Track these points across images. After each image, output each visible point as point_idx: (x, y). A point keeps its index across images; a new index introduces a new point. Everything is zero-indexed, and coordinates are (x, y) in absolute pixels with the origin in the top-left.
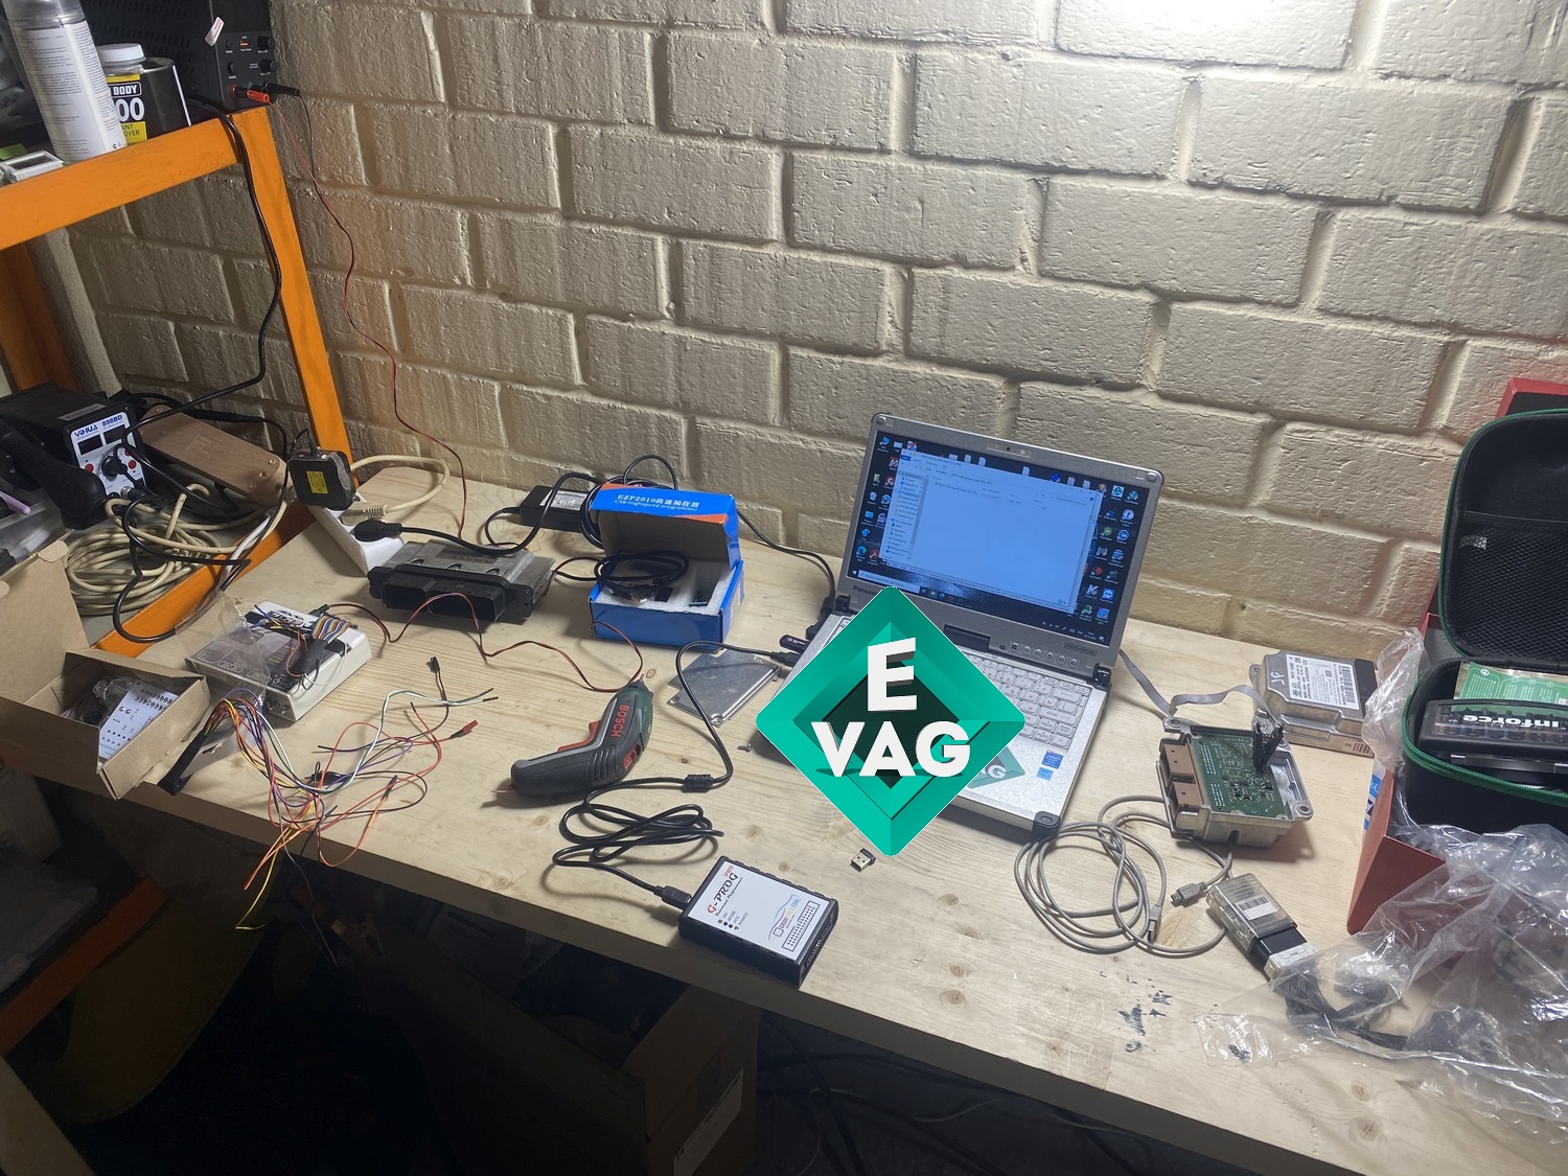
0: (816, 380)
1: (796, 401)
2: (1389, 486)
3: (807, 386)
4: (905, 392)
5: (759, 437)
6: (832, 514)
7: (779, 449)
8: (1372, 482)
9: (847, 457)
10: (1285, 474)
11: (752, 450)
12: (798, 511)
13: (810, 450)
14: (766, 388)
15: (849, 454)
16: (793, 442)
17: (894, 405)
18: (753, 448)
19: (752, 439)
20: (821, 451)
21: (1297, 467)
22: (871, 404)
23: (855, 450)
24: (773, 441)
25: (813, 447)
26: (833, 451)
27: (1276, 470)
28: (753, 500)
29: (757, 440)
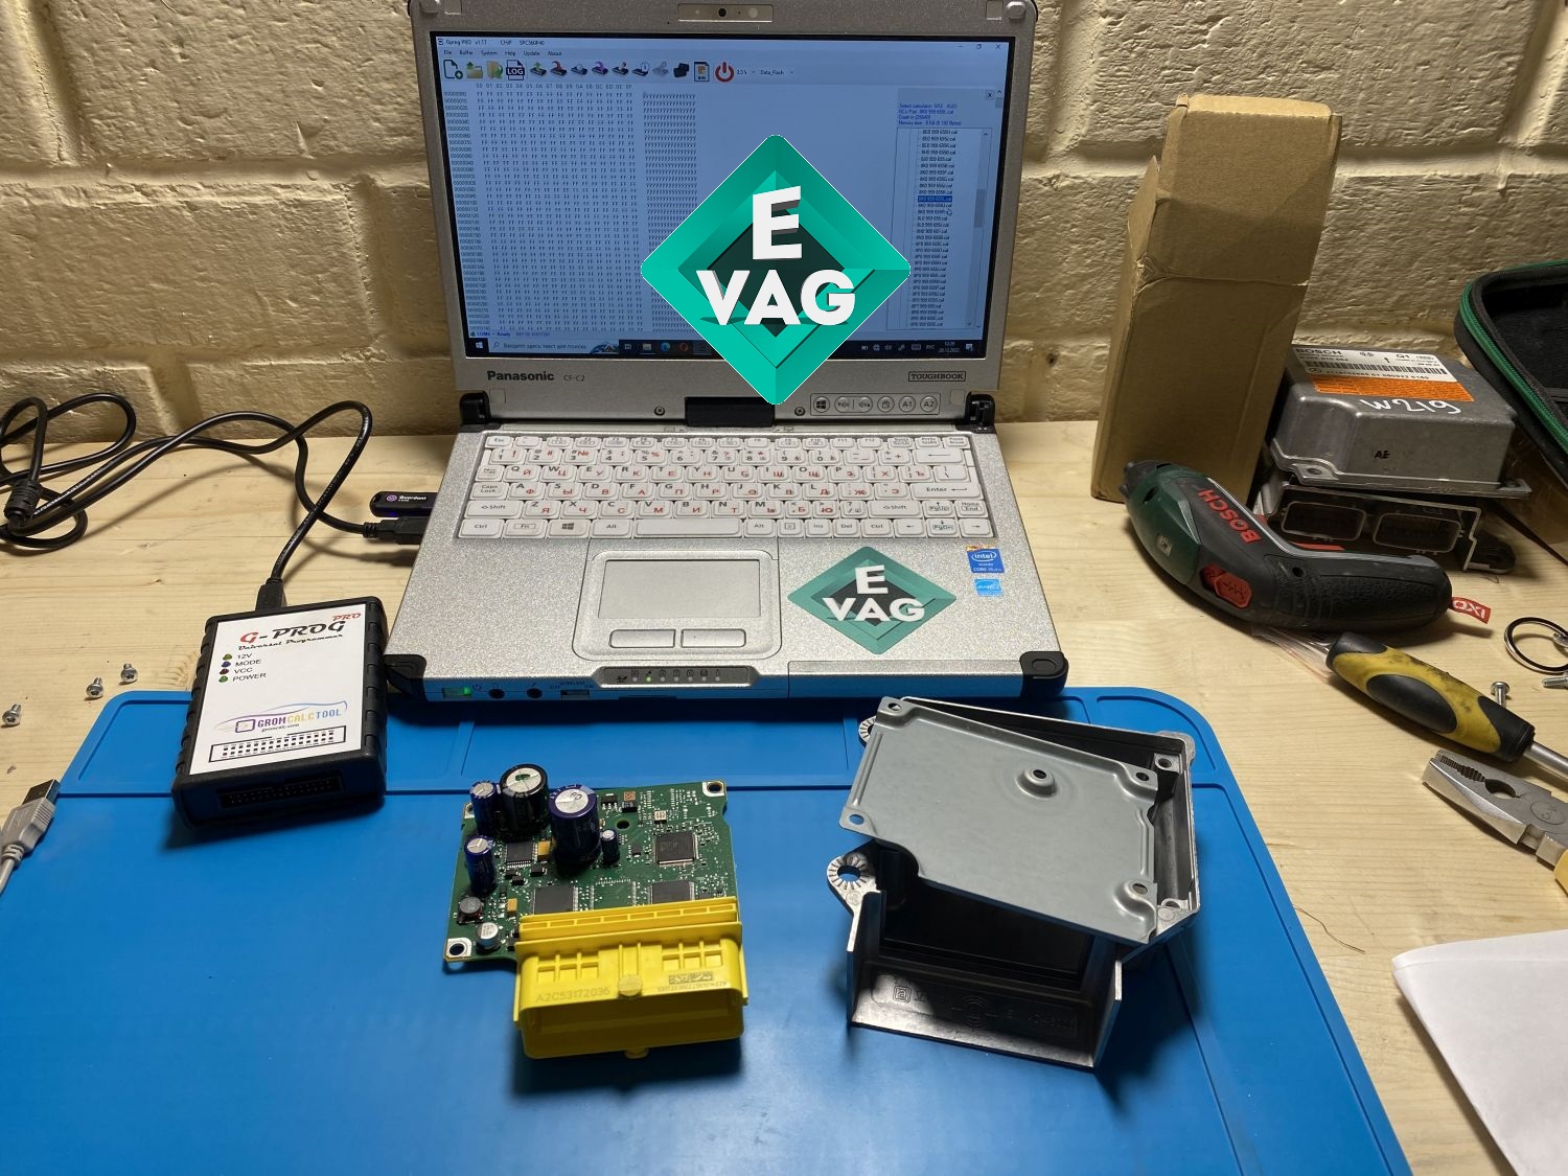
0: (124, 30)
1: (96, 95)
2: (1288, 59)
3: (110, 49)
4: (339, 24)
5: (37, 202)
6: (260, 349)
7: (95, 223)
8: (1261, 56)
9: (254, 209)
10: (1112, 70)
11: (32, 238)
12: (182, 359)
13: (165, 209)
14: (14, 74)
15: (257, 200)
16: (121, 198)
17: (324, 63)
18: (34, 230)
19: (22, 210)
20: (192, 207)
21: (1131, 51)
22: (272, 67)
23: (267, 190)
24: (74, 204)
25: (170, 199)
26: (219, 200)
27: (1094, 68)
28: (77, 355)
29: (34, 208)
